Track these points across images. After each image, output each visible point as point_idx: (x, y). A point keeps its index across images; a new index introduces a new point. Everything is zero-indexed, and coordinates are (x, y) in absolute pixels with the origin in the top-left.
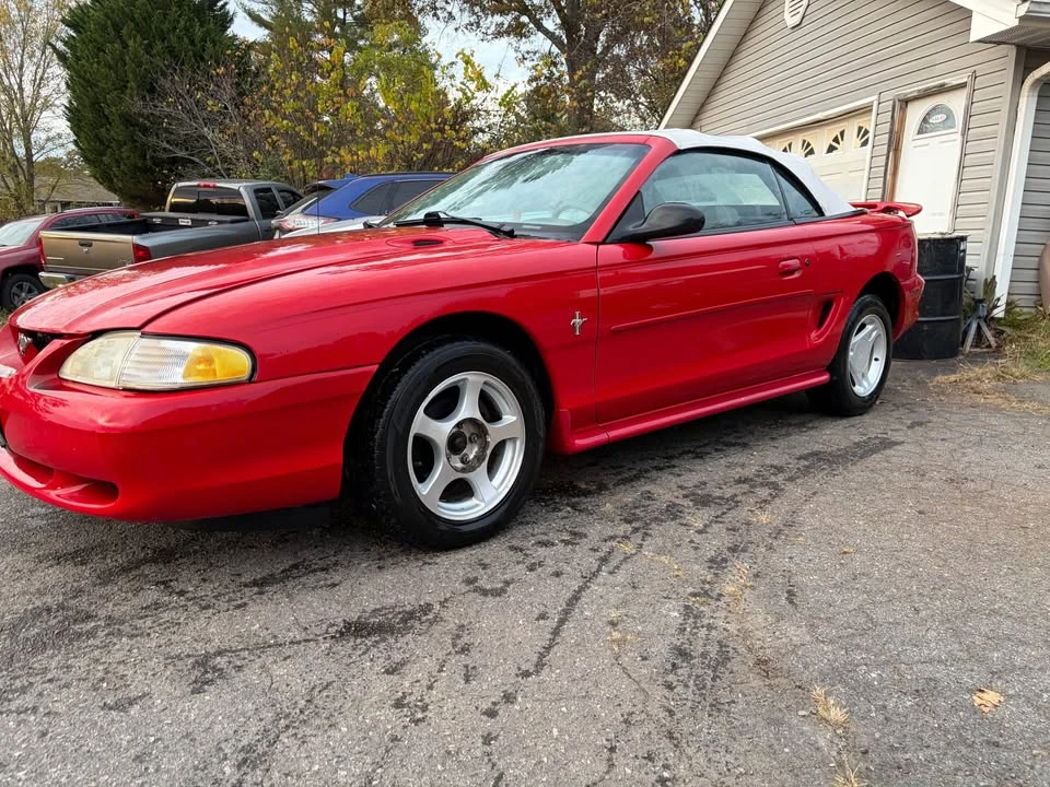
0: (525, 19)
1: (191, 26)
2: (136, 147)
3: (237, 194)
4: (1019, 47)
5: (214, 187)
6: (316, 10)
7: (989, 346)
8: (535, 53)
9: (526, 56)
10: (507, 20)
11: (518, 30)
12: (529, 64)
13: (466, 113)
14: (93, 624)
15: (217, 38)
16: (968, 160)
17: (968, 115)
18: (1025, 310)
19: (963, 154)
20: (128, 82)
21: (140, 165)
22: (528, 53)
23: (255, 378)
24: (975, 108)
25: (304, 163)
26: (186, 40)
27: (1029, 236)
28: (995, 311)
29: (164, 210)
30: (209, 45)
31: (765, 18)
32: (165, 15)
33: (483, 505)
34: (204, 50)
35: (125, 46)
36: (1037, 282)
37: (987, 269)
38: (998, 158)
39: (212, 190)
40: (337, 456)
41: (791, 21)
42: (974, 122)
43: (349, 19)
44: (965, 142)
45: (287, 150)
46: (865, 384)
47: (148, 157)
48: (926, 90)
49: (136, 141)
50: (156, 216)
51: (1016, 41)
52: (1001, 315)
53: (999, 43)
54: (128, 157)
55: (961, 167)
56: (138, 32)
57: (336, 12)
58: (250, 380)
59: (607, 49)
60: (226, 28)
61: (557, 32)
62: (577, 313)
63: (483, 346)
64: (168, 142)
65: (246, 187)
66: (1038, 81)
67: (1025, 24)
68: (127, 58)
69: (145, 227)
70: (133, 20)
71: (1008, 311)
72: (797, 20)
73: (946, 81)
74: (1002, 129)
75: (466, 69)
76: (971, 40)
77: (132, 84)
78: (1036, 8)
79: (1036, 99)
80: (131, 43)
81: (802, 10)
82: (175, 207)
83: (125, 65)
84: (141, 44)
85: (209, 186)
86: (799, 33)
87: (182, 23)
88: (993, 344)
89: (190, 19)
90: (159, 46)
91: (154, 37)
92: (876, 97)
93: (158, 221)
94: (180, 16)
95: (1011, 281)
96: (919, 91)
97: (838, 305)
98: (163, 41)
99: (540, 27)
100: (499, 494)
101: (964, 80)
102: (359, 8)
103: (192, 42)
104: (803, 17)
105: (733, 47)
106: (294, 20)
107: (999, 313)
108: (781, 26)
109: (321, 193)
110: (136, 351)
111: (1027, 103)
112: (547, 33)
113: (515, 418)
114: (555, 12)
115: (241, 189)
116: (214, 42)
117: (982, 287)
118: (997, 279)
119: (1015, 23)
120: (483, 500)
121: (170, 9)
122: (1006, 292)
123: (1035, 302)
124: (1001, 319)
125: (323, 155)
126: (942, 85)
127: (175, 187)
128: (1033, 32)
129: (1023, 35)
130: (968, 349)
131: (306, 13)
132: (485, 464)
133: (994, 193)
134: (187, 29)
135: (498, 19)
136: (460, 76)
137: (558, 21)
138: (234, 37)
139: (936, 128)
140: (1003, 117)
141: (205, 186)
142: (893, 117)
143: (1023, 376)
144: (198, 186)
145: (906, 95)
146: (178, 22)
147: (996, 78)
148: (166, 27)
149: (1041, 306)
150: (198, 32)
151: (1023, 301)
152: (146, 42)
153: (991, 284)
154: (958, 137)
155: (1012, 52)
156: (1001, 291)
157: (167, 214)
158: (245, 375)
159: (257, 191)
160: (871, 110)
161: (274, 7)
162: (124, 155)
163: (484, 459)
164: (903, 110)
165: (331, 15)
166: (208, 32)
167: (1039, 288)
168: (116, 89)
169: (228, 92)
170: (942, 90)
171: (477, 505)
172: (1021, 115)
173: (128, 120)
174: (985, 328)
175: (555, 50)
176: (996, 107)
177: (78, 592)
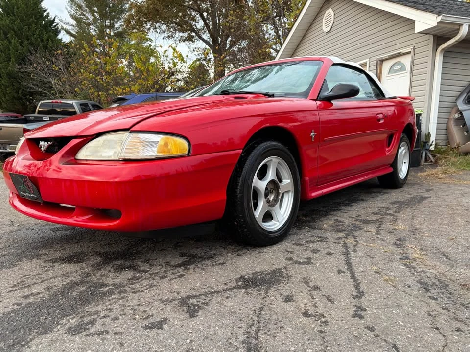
0: (193, 34)
1: (42, 34)
2: (14, 88)
3: (72, 106)
4: (434, 36)
5: (61, 102)
6: (97, 30)
7: (431, 162)
8: (199, 49)
9: (195, 50)
10: (186, 35)
11: (190, 39)
12: (196, 53)
13: (173, 72)
14: (107, 288)
15: (54, 39)
16: (414, 84)
17: (412, 65)
18: (443, 147)
19: (411, 81)
20: (11, 58)
21: (15, 96)
22: (196, 48)
23: (190, 154)
24: (416, 62)
25: (100, 93)
26: (39, 40)
27: (443, 115)
28: (431, 147)
29: (35, 114)
30: (50, 42)
31: (313, 29)
32: (29, 29)
33: (278, 224)
34: (48, 44)
35: (10, 42)
36: (447, 135)
37: (426, 129)
38: (428, 82)
39: (59, 104)
40: (224, 197)
41: (326, 30)
42: (415, 67)
43: (112, 34)
44: (412, 76)
45: (92, 88)
46: (402, 174)
47: (20, 92)
48: (392, 55)
49: (14, 85)
50: (32, 117)
51: (432, 33)
52: (433, 149)
53: (426, 34)
54: (10, 93)
55: (411, 87)
56: (16, 36)
57: (106, 31)
58: (188, 155)
59: (230, 48)
60: (57, 35)
61: (208, 40)
62: (313, 131)
63: (278, 144)
64: (33, 84)
65: (76, 103)
66: (443, 49)
67: (439, 25)
68: (11, 48)
69: (26, 121)
70: (13, 30)
71: (435, 147)
72: (329, 29)
73: (401, 51)
74: (429, 70)
75: (174, 53)
76: (415, 32)
77: (13, 59)
78: (445, 18)
79: (442, 57)
80: (12, 40)
81: (331, 25)
82: (40, 113)
83: (9, 51)
84: (17, 41)
85: (57, 102)
86: (329, 35)
87: (37, 32)
88: (433, 160)
89: (41, 30)
90: (26, 42)
91: (24, 38)
92: (368, 60)
93: (32, 118)
94: (36, 29)
95: (436, 134)
96: (389, 56)
97: (395, 137)
98: (28, 41)
99: (200, 38)
100: (284, 218)
101: (409, 51)
102: (117, 29)
103: (42, 41)
104: (332, 28)
105: (299, 41)
106: (86, 34)
107: (432, 148)
108: (320, 32)
109: (120, 102)
110: (129, 140)
111: (439, 59)
112: (203, 40)
113: (289, 181)
114: (207, 32)
115: (74, 104)
116: (52, 41)
117: (424, 137)
118: (431, 133)
119: (435, 24)
120: (278, 221)
121: (32, 26)
122: (434, 139)
123: (446, 143)
124: (432, 150)
125: (108, 90)
126: (400, 53)
127: (40, 102)
128: (442, 29)
129: (437, 30)
130: (423, 163)
131: (92, 31)
132: (278, 203)
133: (427, 97)
134: (39, 35)
135: (181, 34)
136: (171, 56)
137: (208, 35)
138: (61, 40)
139: (396, 71)
140: (429, 65)
141: (56, 102)
142: (377, 68)
143: (454, 172)
144: (52, 102)
145: (382, 58)
146: (36, 31)
147: (425, 49)
148: (30, 33)
149: (449, 144)
150: (45, 36)
151: (442, 143)
152: (20, 40)
153: (428, 136)
154: (408, 75)
155: (432, 38)
156: (433, 138)
157: (36, 115)
158: (186, 152)
159: (81, 105)
160: (366, 65)
161: (77, 28)
162: (8, 92)
163: (278, 201)
164: (381, 64)
165: (104, 32)
166: (50, 36)
167: (447, 137)
168: (4, 62)
169: (61, 61)
170: (399, 55)
171: (275, 224)
172: (437, 64)
173: (10, 75)
174: (429, 154)
175: (207, 47)
176: (426, 61)
177: (88, 275)
